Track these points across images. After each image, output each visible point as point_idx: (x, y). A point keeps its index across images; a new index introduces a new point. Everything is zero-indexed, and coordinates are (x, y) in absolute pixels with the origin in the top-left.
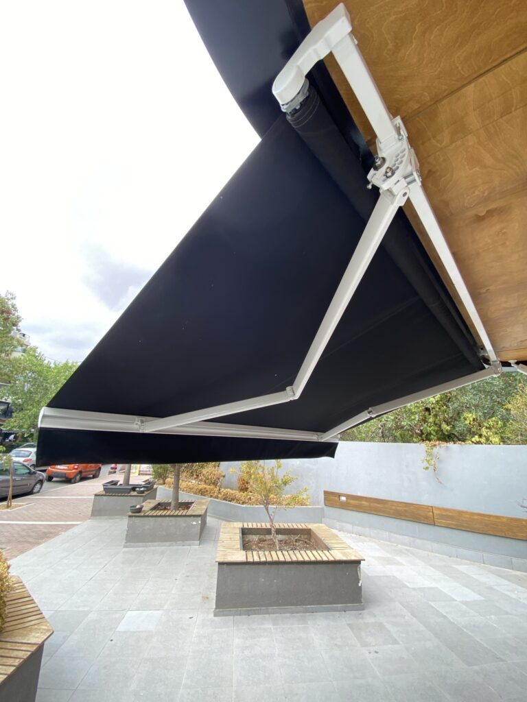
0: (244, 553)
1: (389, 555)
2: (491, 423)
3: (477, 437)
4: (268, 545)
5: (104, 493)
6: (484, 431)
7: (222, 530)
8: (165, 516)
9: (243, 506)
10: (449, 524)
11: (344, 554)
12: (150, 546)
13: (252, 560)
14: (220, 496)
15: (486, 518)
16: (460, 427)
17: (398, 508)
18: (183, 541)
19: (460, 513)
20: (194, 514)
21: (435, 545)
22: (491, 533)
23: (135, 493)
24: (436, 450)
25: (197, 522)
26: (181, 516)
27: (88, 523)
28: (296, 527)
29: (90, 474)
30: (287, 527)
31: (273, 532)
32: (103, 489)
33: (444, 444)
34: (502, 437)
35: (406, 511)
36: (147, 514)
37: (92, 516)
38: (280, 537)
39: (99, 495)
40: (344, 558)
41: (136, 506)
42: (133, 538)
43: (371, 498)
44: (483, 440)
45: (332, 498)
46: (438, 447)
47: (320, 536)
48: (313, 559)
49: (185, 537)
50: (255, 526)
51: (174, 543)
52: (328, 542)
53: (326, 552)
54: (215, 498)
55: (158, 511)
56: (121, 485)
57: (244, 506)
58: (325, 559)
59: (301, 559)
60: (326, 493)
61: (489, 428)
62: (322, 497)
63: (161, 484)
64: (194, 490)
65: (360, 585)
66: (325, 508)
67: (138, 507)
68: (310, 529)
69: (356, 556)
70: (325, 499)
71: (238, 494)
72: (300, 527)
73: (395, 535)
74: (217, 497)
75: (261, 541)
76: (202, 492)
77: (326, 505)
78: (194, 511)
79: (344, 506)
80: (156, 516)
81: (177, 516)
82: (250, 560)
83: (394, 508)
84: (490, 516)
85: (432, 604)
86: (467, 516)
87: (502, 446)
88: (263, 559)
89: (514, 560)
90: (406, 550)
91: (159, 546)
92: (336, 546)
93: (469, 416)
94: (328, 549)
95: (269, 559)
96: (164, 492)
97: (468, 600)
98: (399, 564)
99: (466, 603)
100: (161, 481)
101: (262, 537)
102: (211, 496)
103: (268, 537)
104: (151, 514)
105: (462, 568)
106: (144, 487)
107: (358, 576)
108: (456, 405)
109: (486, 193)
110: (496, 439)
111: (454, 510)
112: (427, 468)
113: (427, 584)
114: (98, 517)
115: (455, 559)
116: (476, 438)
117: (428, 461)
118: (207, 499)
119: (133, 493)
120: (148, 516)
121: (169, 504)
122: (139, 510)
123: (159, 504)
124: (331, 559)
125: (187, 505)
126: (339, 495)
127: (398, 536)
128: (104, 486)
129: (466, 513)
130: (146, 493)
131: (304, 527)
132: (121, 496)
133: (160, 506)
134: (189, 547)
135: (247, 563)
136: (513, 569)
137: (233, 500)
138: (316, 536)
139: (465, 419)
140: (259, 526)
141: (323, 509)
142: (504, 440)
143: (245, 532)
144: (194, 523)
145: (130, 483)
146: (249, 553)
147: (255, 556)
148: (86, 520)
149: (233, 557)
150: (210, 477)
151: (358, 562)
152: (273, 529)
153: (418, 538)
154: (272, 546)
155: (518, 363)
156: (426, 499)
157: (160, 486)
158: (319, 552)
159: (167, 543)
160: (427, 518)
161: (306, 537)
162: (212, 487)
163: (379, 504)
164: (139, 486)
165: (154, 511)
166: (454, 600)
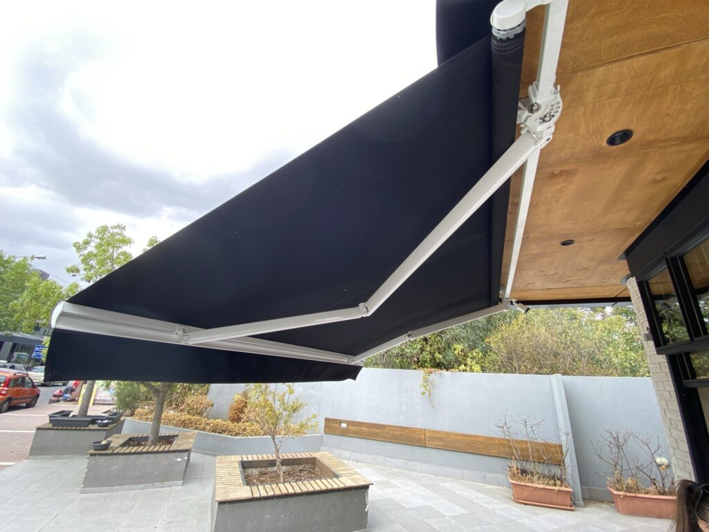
0: (248, 488)
1: (385, 479)
2: (474, 354)
3: (463, 365)
4: (271, 478)
5: (50, 426)
6: (469, 361)
7: (217, 465)
8: (141, 453)
9: (235, 437)
10: (438, 445)
11: (354, 480)
12: (117, 490)
13: (258, 496)
14: (208, 427)
15: (468, 438)
16: (450, 356)
17: (396, 432)
18: (162, 481)
19: (448, 434)
20: (179, 449)
21: (425, 466)
22: (471, 451)
23: (96, 427)
24: (432, 376)
25: (183, 458)
26: (163, 452)
27: (25, 464)
28: (300, 457)
29: (23, 403)
30: (291, 457)
31: (278, 463)
32: (48, 421)
33: (439, 371)
34: (482, 366)
35: (401, 435)
36: (116, 451)
37: (30, 455)
38: (284, 468)
39: (43, 429)
40: (354, 484)
41: (101, 442)
42: (93, 481)
43: (371, 424)
44: (468, 369)
45: (332, 426)
46: (433, 373)
47: (327, 464)
48: (324, 488)
49: (165, 477)
50: (255, 459)
51: (149, 485)
52: (336, 470)
53: (335, 479)
54: (201, 430)
55: (131, 448)
56: (74, 416)
57: (238, 437)
58: (335, 487)
59: (311, 489)
60: (327, 420)
61: (473, 358)
62: (322, 424)
63: (128, 416)
64: (175, 422)
65: (366, 510)
66: (325, 436)
67: (104, 443)
68: (315, 458)
69: (364, 481)
70: (325, 426)
71: (231, 425)
72: (305, 456)
73: (390, 459)
74: (204, 429)
75: (262, 474)
76: (184, 424)
77: (326, 433)
78: (179, 445)
79: (344, 433)
80: (130, 454)
81: (157, 452)
82: (257, 495)
83: (391, 432)
84: (470, 436)
85: (427, 521)
86: (453, 437)
87: (481, 373)
88: (271, 493)
89: (488, 475)
90: (400, 472)
91: (129, 489)
92: (344, 472)
93: (459, 347)
94: (337, 476)
95: (278, 493)
96: (133, 425)
97: (456, 514)
98: (395, 486)
99: (454, 518)
100: (128, 412)
101: (263, 469)
102: (196, 428)
103: (270, 469)
104: (122, 451)
105: (447, 485)
106: (107, 419)
107: (365, 501)
108: (448, 337)
109: (567, 157)
110: (477, 368)
111: (443, 432)
112: (424, 393)
113: (421, 502)
114: (39, 457)
115: (441, 477)
116: (462, 367)
117: (425, 387)
118: (192, 432)
119: (91, 427)
120: (118, 454)
121: (146, 439)
122: (106, 447)
123: (130, 439)
124: (342, 486)
125: (169, 440)
126: (340, 422)
127: (393, 460)
128: (50, 417)
129: (452, 434)
130: (111, 426)
131: (309, 456)
132: (75, 430)
133: (131, 442)
134: (169, 489)
135: (253, 499)
136: (486, 483)
137: (225, 432)
138: (322, 464)
139: (455, 349)
140: (260, 458)
141: (322, 437)
142: (483, 370)
143: (245, 465)
144: (179, 460)
145: (88, 414)
146: (255, 488)
147: (261, 491)
148: (20, 460)
149: (237, 494)
150: (195, 406)
151: (366, 487)
152: (278, 460)
153: (410, 460)
154: (275, 479)
155: (518, 302)
156: (420, 423)
157: (128, 418)
158: (329, 480)
159: (142, 486)
160: (419, 440)
161: (310, 467)
162: (197, 417)
163: (379, 429)
164: (102, 418)
165: (125, 448)
166: (444, 516)
